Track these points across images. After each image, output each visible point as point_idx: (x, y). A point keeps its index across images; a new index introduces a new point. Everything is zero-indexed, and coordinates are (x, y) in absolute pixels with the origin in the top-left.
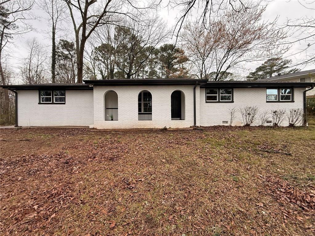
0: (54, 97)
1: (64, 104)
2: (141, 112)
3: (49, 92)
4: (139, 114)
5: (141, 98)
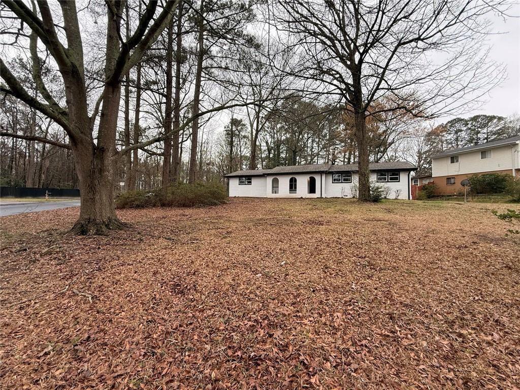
0: (246, 181)
1: (251, 185)
3: (245, 178)
4: (290, 190)
5: (291, 180)
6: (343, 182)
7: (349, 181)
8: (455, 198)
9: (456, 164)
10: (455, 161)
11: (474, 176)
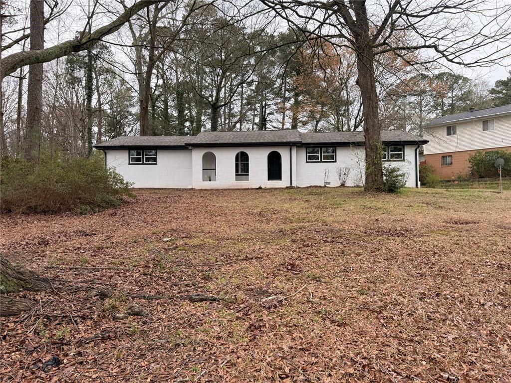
0: (145, 157)
1: (156, 164)
2: (238, 173)
3: (139, 151)
4: (236, 175)
5: (238, 158)
6: (323, 160)
7: (332, 159)
8: (458, 185)
9: (452, 137)
10: (452, 132)
11: (478, 154)
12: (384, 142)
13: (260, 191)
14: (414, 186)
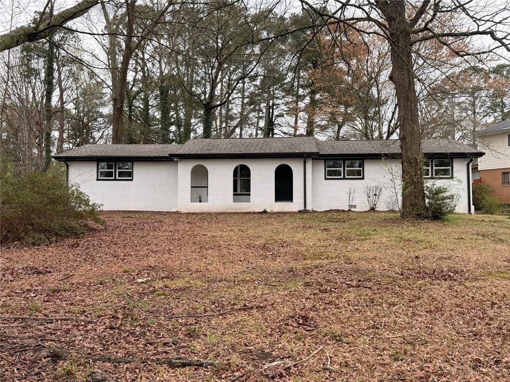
0: (117, 170)
1: (132, 180)
2: (237, 192)
3: (110, 163)
4: (234, 195)
5: (237, 172)
6: (346, 177)
7: (359, 175)
12: (426, 154)
13: (265, 216)
14: (466, 211)
